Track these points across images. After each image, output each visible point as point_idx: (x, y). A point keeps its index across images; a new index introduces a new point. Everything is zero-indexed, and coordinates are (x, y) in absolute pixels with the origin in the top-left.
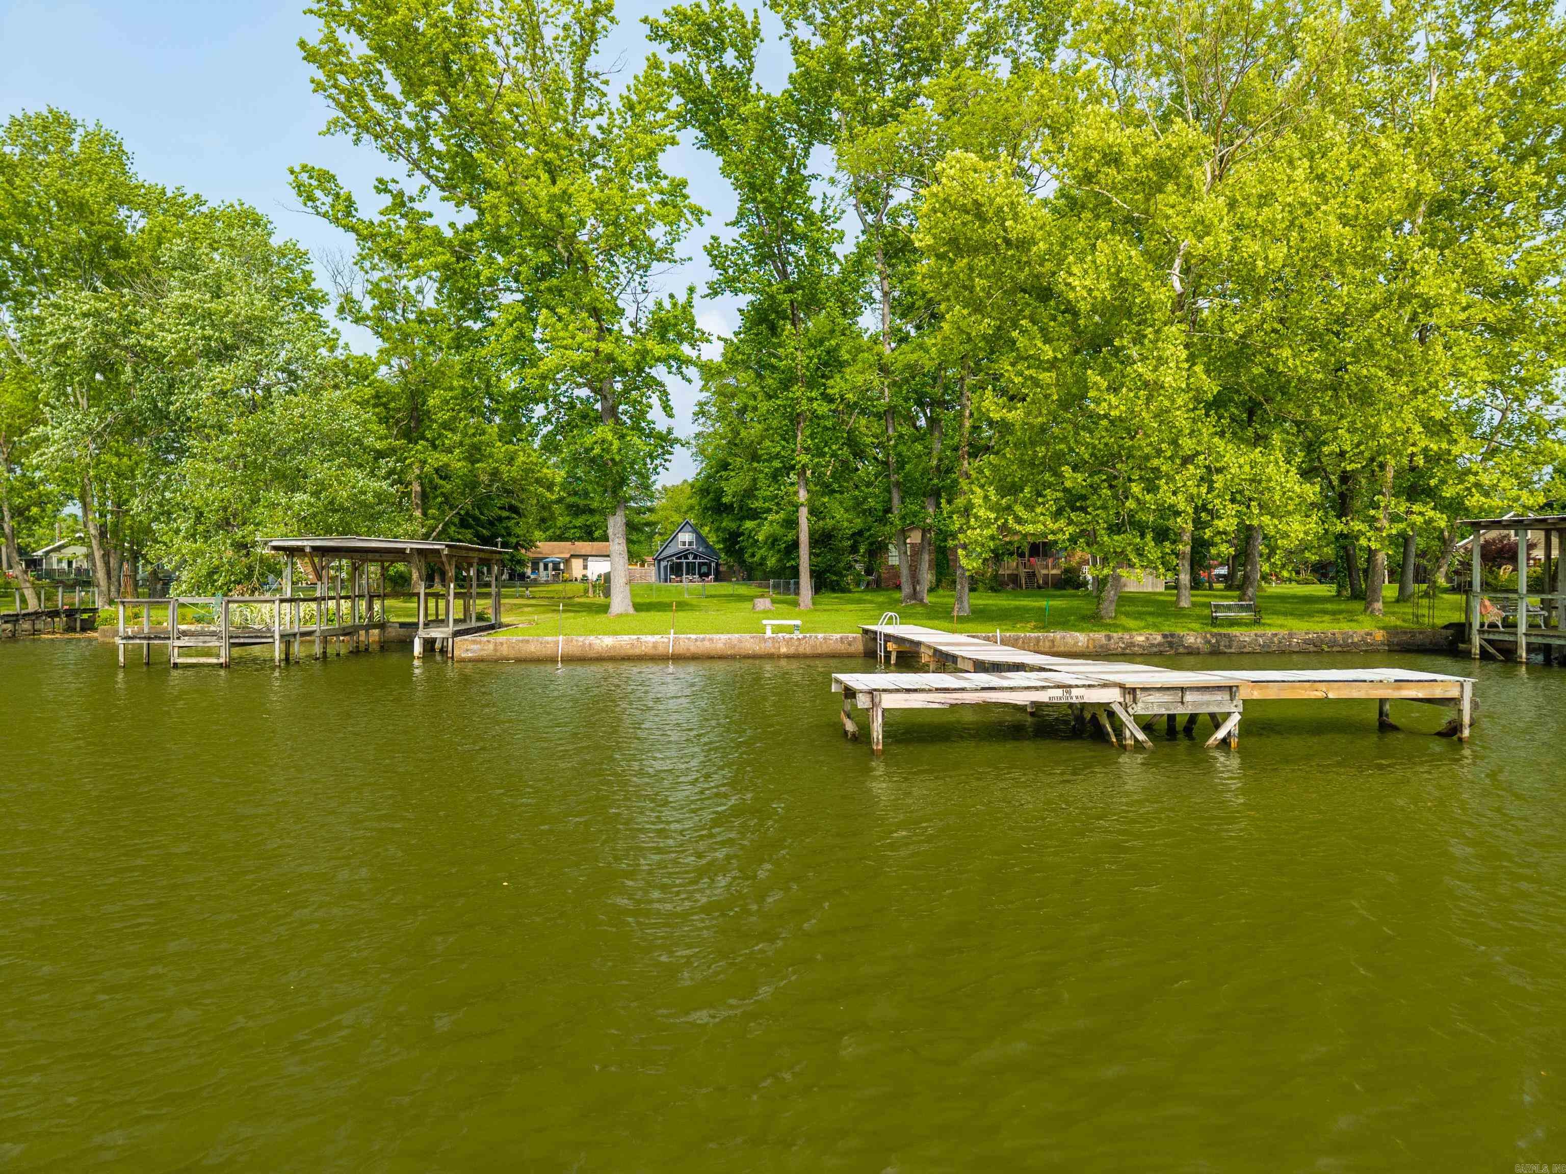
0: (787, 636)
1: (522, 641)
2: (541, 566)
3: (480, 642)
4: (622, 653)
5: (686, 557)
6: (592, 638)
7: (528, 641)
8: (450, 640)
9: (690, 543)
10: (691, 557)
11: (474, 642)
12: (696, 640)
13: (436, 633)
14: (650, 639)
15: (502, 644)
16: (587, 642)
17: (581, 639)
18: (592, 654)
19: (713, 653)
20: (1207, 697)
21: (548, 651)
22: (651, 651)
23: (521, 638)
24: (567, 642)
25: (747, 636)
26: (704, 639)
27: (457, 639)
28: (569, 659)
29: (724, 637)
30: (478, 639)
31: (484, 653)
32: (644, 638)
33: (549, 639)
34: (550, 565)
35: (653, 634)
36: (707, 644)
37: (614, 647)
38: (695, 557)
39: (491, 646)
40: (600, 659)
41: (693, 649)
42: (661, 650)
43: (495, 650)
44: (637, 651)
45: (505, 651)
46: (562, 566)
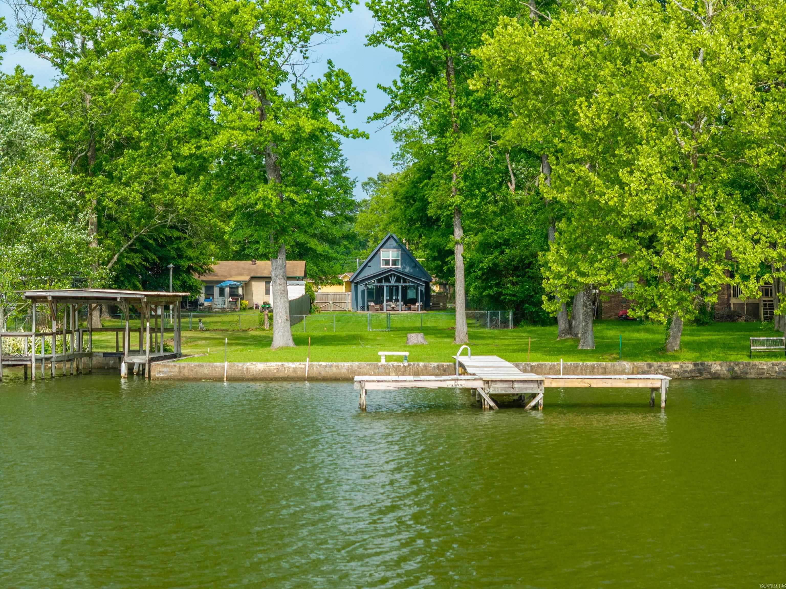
0: (396, 364)
1: (199, 366)
2: (217, 291)
3: (168, 366)
4: (271, 375)
5: (387, 279)
6: (248, 364)
7: (202, 366)
8: (147, 365)
9: (395, 262)
10: (393, 280)
11: (165, 366)
12: (326, 366)
13: (137, 360)
14: (292, 365)
15: (184, 367)
16: (245, 367)
17: (240, 365)
18: (249, 376)
19: (339, 376)
20: (526, 385)
21: (216, 373)
22: (292, 374)
23: (197, 363)
24: (230, 367)
25: (365, 364)
26: (331, 366)
27: (153, 364)
28: (231, 379)
29: (347, 364)
30: (167, 364)
31: (172, 374)
32: (286, 364)
33: (218, 364)
34: (227, 290)
35: (293, 361)
36: (334, 370)
37: (264, 371)
38: (398, 280)
39: (177, 369)
40: (254, 379)
41: (324, 373)
42: (299, 373)
43: (180, 372)
44: (281, 374)
45: (186, 372)
46: (240, 291)
